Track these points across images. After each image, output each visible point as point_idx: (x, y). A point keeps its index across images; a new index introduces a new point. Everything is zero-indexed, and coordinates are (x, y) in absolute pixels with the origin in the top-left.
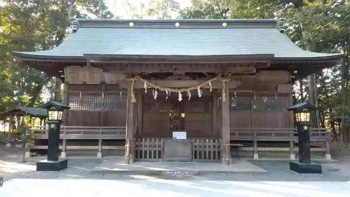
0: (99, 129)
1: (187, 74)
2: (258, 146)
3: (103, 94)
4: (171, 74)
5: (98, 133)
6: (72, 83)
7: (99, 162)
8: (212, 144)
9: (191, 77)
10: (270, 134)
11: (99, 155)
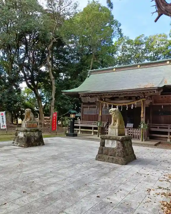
1: (125, 97)
4: (118, 97)
5: (92, 124)
6: (84, 102)
11: (93, 133)
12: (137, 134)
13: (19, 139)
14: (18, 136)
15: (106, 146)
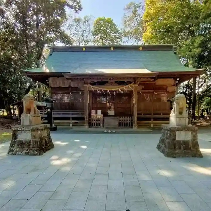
0: (70, 112)
1: (116, 82)
2: (154, 120)
3: (70, 93)
4: (107, 82)
5: (69, 114)
6: (53, 87)
7: (71, 128)
8: (128, 119)
9: (118, 84)
10: (160, 114)
11: (71, 125)
12: (128, 122)
13: (21, 144)
14: (18, 139)
15: (177, 139)
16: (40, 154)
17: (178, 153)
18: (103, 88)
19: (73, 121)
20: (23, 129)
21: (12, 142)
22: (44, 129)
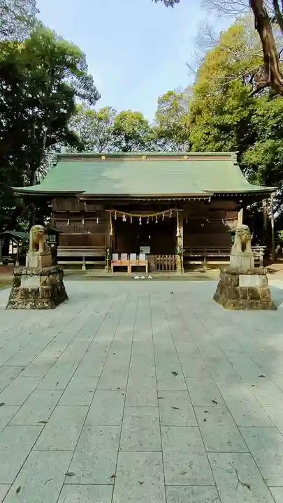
0: (82, 248)
2: (207, 261)
5: (81, 251)
6: (58, 212)
8: (170, 258)
10: (217, 252)
11: (84, 268)
12: (169, 263)
13: (26, 294)
14: (22, 287)
15: (242, 284)
16: (52, 308)
17: (242, 305)
18: (132, 213)
19: (88, 263)
20: (29, 272)
21: (12, 291)
22: (57, 273)
